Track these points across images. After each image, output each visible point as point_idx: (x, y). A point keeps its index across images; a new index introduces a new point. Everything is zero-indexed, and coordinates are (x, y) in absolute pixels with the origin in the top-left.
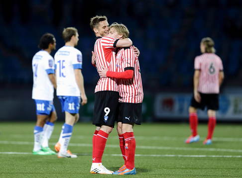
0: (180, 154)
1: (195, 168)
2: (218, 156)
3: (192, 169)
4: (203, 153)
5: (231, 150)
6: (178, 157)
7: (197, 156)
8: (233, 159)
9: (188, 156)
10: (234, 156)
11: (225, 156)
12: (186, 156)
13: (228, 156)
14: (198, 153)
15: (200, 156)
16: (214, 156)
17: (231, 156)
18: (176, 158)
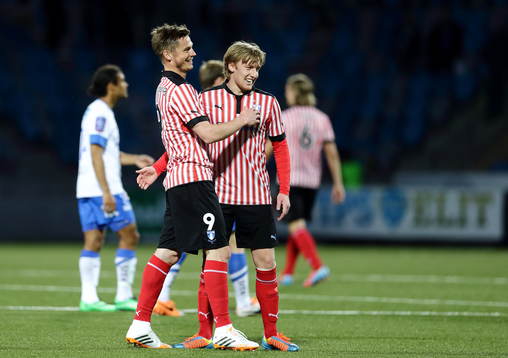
0: (305, 308)
1: (338, 338)
2: (382, 313)
3: (331, 338)
4: (352, 306)
5: (411, 301)
6: (301, 314)
7: (340, 312)
8: (414, 318)
9: (323, 312)
10: (416, 313)
11: (397, 313)
12: (317, 312)
13: (403, 313)
14: (343, 306)
15: (348, 313)
16: (375, 313)
17: (409, 313)
18: (298, 316)
